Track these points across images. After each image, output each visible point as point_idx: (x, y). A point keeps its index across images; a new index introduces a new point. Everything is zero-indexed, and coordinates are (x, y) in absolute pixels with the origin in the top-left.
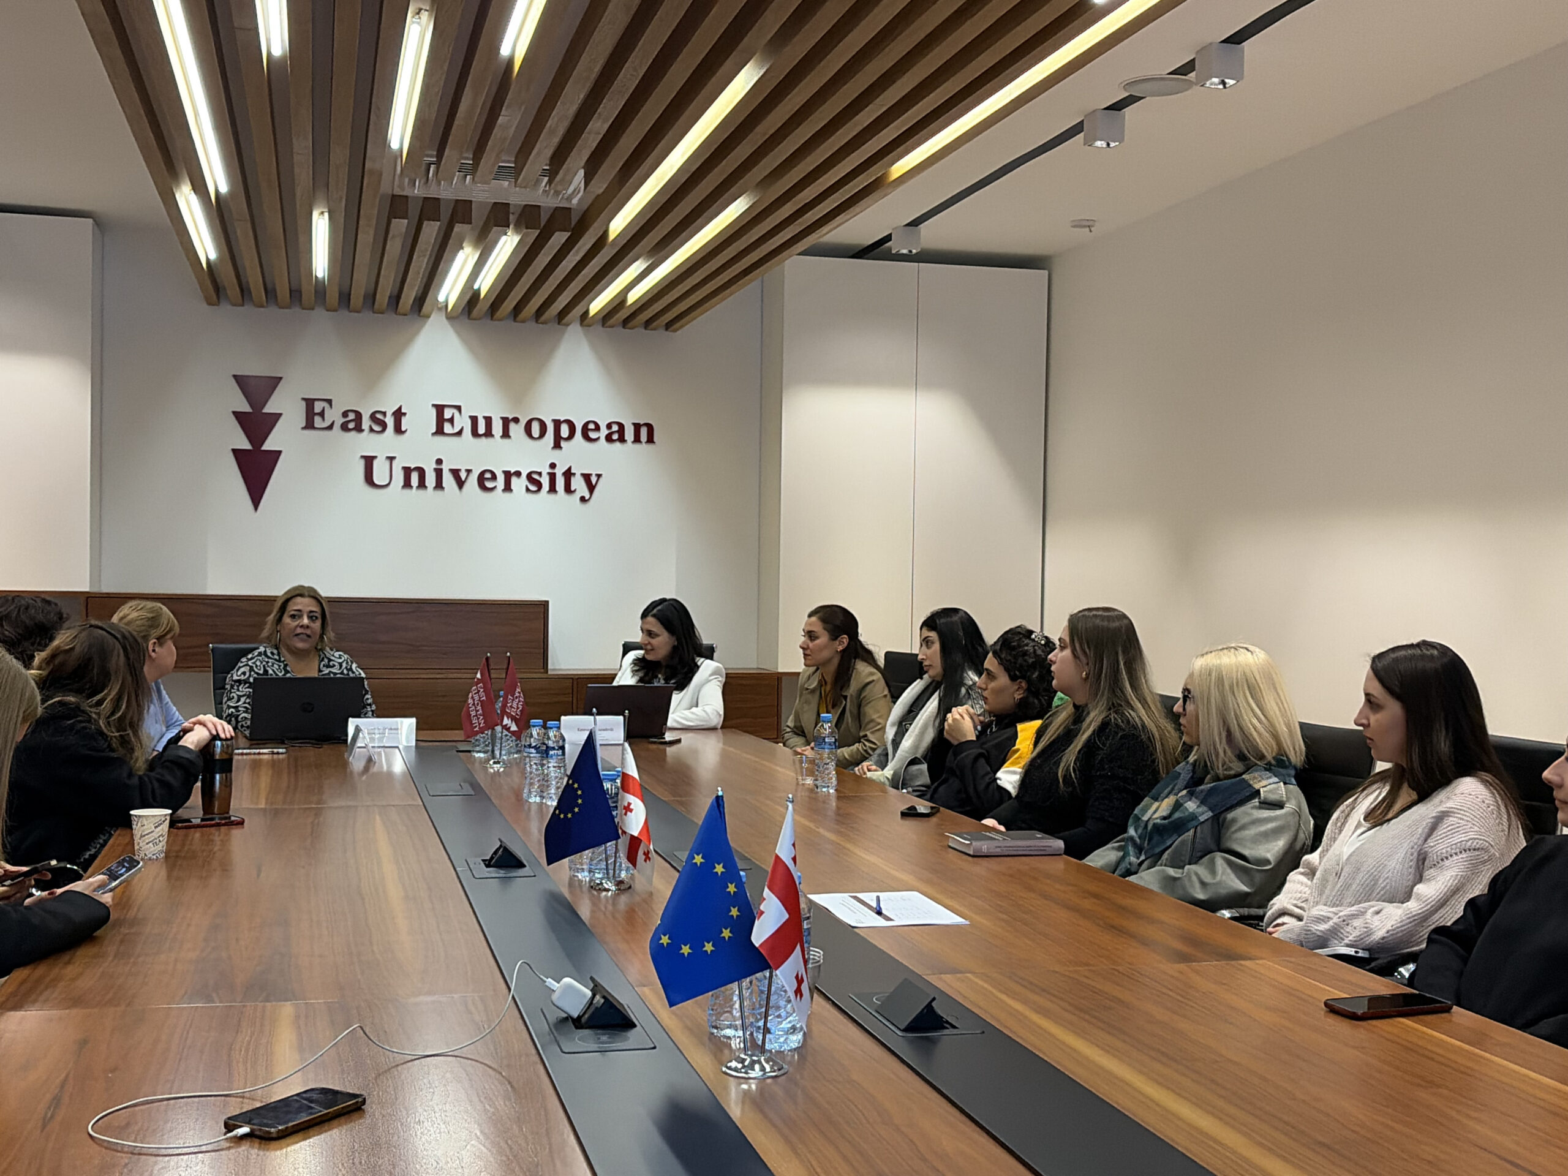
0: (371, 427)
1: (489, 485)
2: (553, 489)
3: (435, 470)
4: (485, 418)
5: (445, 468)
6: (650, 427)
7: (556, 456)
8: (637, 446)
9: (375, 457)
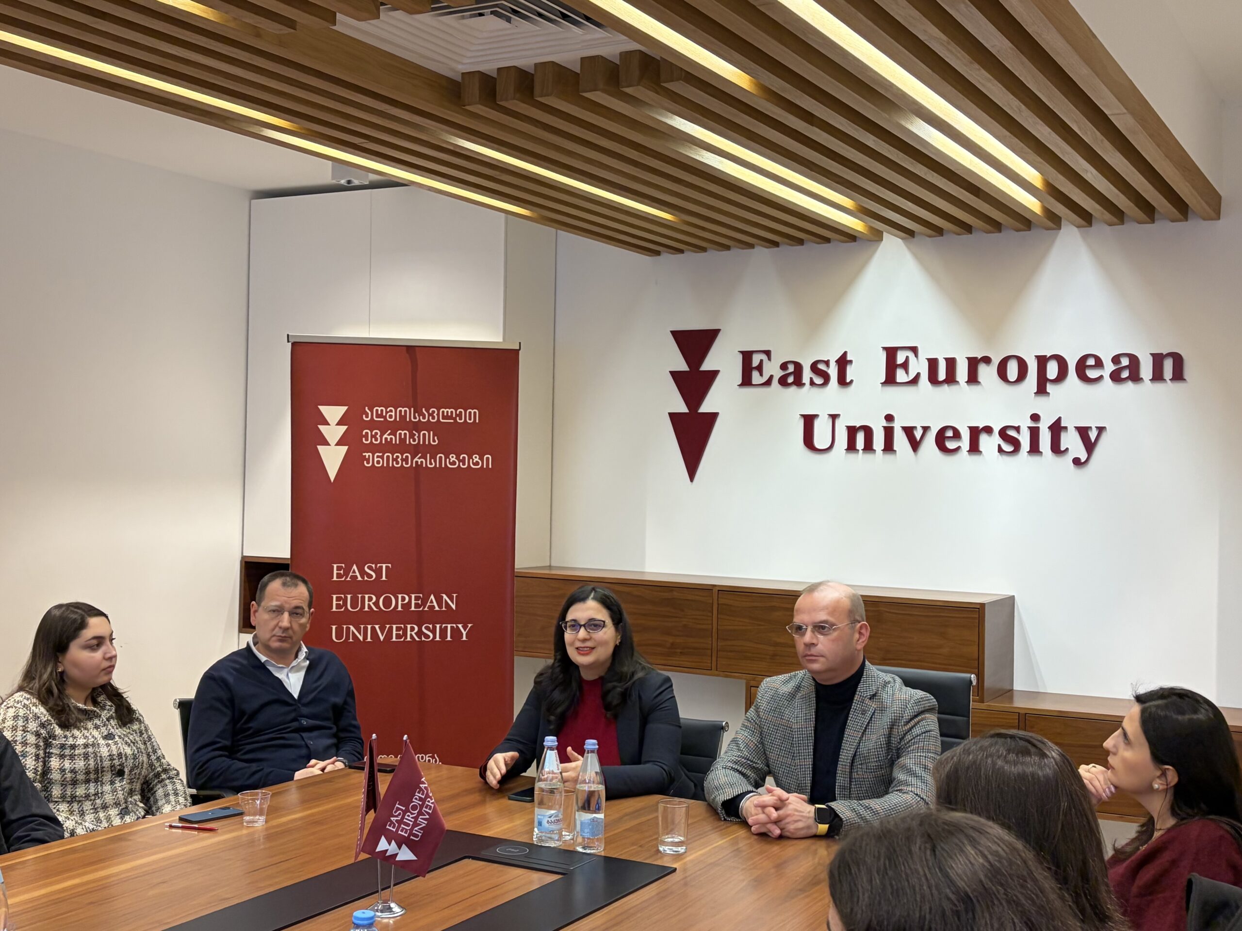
0: (811, 379)
1: (950, 445)
2: (1035, 449)
3: (885, 428)
4: (947, 360)
5: (897, 426)
6: (1178, 360)
7: (1040, 406)
8: (1159, 386)
9: (816, 416)
